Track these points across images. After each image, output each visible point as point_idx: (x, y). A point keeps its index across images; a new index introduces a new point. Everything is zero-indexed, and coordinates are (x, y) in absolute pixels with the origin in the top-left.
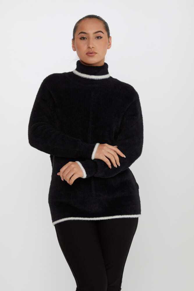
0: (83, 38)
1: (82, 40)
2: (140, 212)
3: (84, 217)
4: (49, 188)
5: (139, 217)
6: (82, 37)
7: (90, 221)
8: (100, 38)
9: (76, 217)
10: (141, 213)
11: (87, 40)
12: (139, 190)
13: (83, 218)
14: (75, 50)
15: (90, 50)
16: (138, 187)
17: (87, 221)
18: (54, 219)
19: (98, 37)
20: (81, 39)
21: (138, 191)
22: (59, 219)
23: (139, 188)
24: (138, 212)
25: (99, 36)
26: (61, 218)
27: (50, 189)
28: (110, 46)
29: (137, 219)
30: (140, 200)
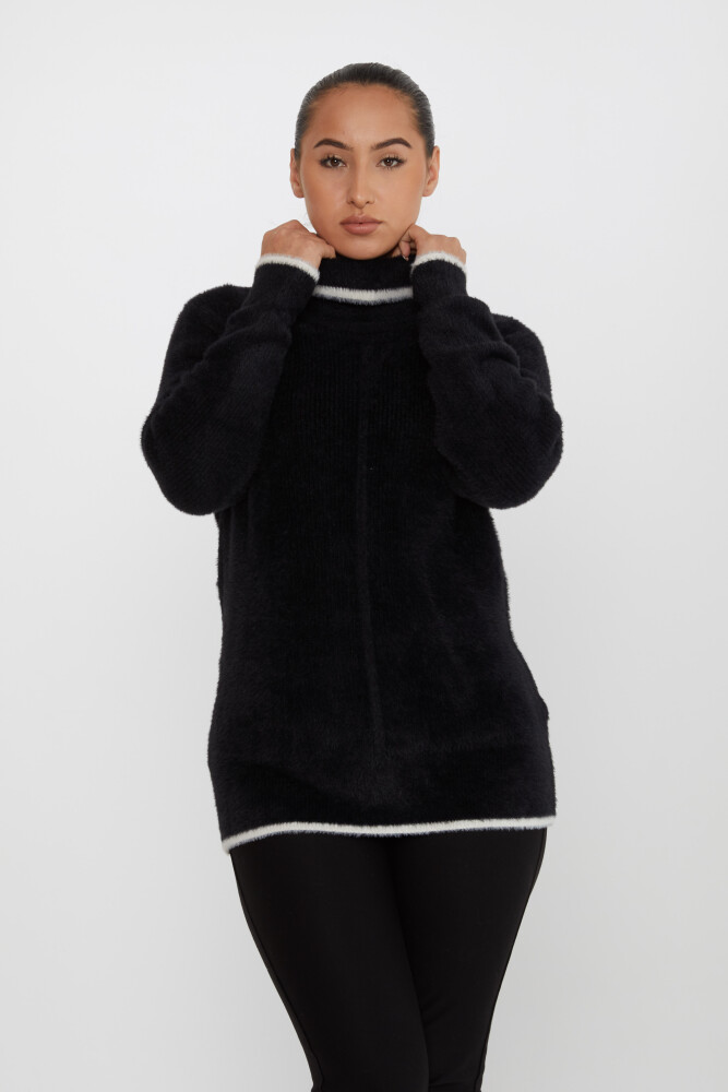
0: (330, 162)
1: (328, 167)
2: (554, 806)
3: (341, 822)
4: (211, 708)
5: (551, 825)
6: (329, 158)
7: (364, 838)
8: (395, 163)
9: (310, 820)
10: (557, 810)
11: (345, 169)
12: (551, 724)
13: (336, 826)
14: (299, 194)
15: (357, 211)
16: (547, 713)
17: (353, 837)
18: (227, 830)
19: (388, 161)
20: (323, 163)
21: (546, 728)
22: (246, 828)
23: (550, 716)
24: (546, 806)
25: (392, 156)
26: (255, 826)
27: (214, 712)
28: (432, 185)
29: (540, 836)
30: (551, 762)
